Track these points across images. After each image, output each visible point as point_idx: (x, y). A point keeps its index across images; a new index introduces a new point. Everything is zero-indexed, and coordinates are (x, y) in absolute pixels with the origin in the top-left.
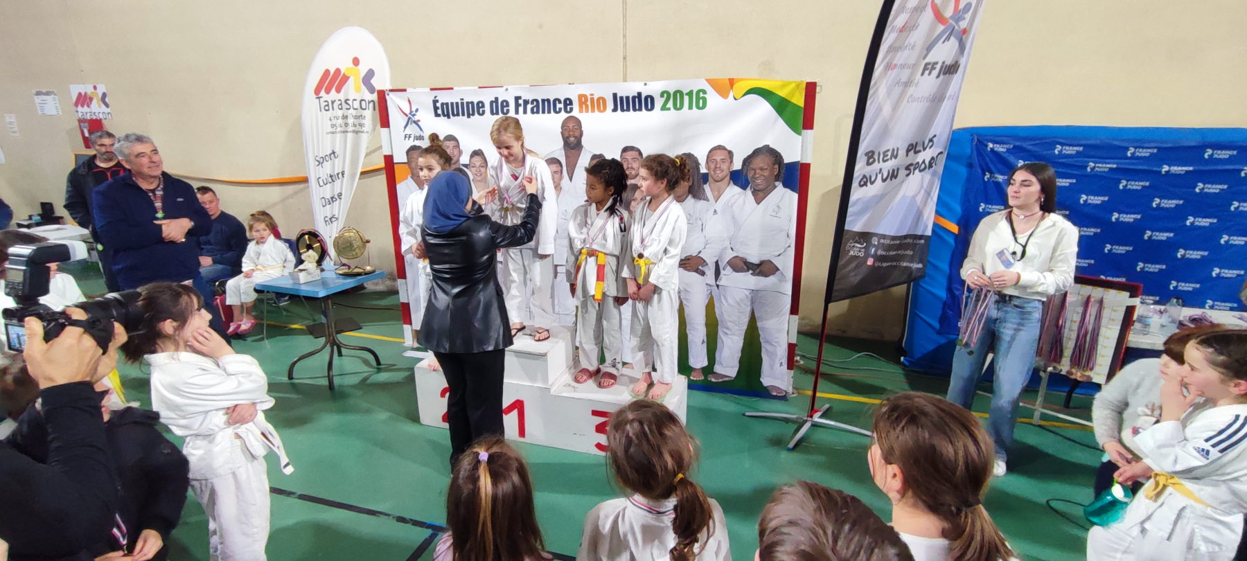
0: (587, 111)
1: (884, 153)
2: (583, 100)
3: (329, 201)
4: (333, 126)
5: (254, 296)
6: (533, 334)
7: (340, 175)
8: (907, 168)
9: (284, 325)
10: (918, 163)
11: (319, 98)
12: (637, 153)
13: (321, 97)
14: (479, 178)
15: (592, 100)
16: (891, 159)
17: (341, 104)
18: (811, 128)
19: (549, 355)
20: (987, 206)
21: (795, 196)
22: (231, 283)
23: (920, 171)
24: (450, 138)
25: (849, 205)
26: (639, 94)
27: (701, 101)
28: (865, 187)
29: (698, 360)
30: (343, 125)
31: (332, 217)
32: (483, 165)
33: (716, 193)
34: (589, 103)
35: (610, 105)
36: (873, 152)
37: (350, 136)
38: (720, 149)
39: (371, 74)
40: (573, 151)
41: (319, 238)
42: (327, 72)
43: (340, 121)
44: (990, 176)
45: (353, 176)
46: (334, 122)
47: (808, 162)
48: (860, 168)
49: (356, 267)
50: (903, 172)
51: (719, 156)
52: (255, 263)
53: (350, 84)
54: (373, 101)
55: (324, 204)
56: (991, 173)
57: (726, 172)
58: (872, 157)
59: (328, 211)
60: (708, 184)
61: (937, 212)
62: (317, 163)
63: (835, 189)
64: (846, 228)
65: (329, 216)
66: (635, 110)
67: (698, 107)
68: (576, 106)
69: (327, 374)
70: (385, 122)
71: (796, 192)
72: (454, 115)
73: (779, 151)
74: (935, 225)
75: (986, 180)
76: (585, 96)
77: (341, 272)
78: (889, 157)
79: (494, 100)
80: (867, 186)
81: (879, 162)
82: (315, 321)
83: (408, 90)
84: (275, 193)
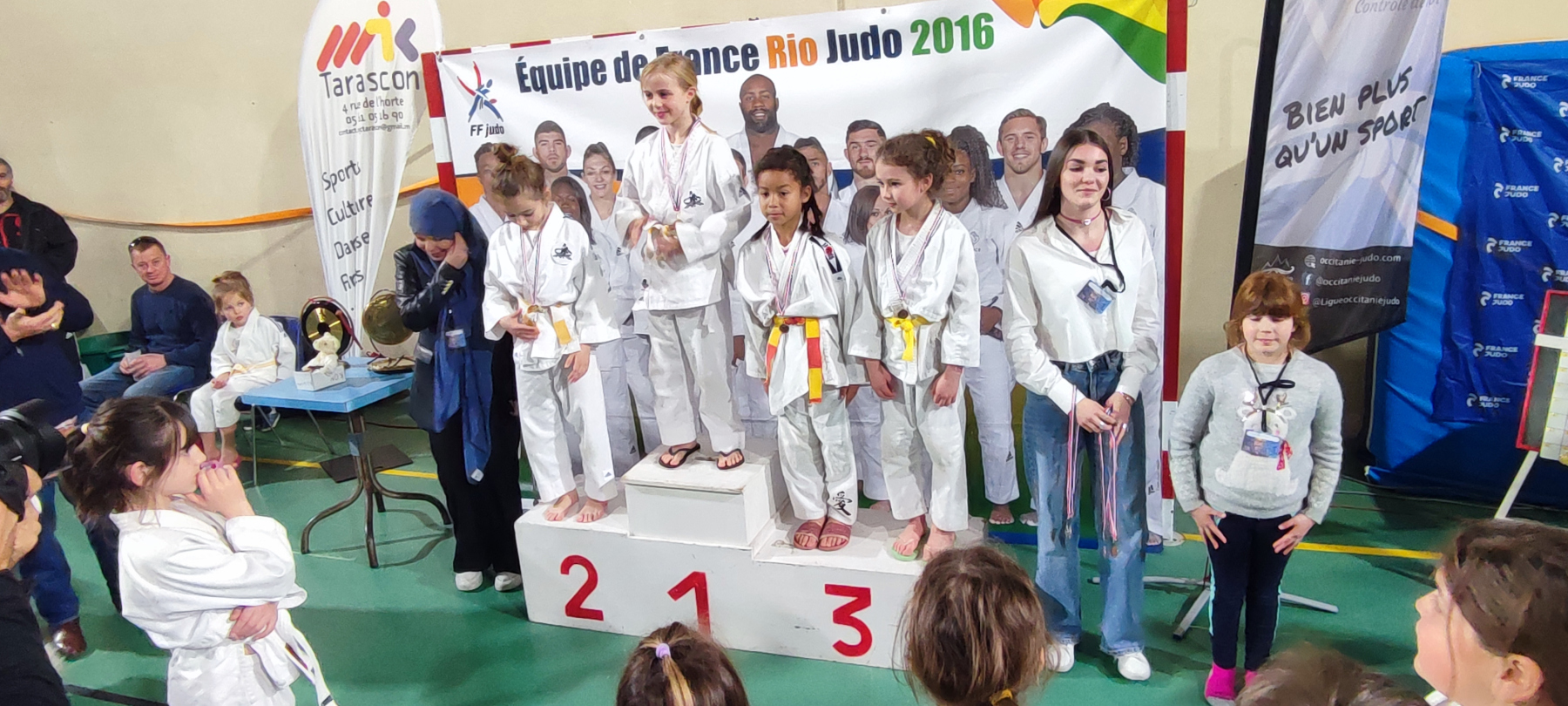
0: (783, 65)
1: (1318, 105)
2: (776, 46)
3: (348, 248)
4: (349, 120)
5: (234, 416)
6: (713, 458)
7: (365, 203)
8: (1362, 129)
9: (285, 463)
10: (1381, 119)
11: (325, 75)
12: (875, 131)
13: (329, 73)
14: (601, 193)
15: (792, 44)
16: (1332, 115)
17: (361, 83)
18: (1183, 68)
19: (745, 492)
20: (1508, 187)
21: (1161, 191)
23: (1387, 133)
24: (551, 127)
25: (1261, 201)
26: (874, 29)
27: (983, 33)
28: (1287, 167)
29: (1003, 490)
30: (366, 117)
31: (355, 275)
32: (606, 169)
33: (1019, 194)
34: (786, 50)
35: (824, 52)
36: (1298, 105)
37: (378, 135)
38: (1021, 116)
39: (409, 26)
40: (762, 135)
41: (337, 313)
42: (337, 29)
43: (362, 111)
44: (1511, 134)
45: (386, 202)
46: (351, 113)
47: (1180, 129)
48: (1276, 133)
49: (402, 358)
50: (1354, 138)
51: (1021, 127)
52: (231, 361)
53: (376, 46)
54: (414, 73)
55: (340, 254)
56: (1511, 127)
57: (1035, 155)
58: (1297, 113)
59: (346, 266)
60: (1003, 177)
61: (1421, 206)
62: (326, 185)
63: (1229, 173)
64: (1258, 240)
65: (350, 274)
66: (867, 57)
67: (979, 45)
68: (763, 57)
69: (365, 544)
70: (437, 108)
71: (1162, 183)
72: (553, 87)
73: (1127, 113)
74: (1419, 228)
75: (1503, 140)
76: (779, 39)
77: (377, 368)
78: (1327, 112)
79: (621, 56)
80: (1290, 165)
81: (1310, 122)
82: (333, 453)
83: (474, 50)
84: (254, 240)
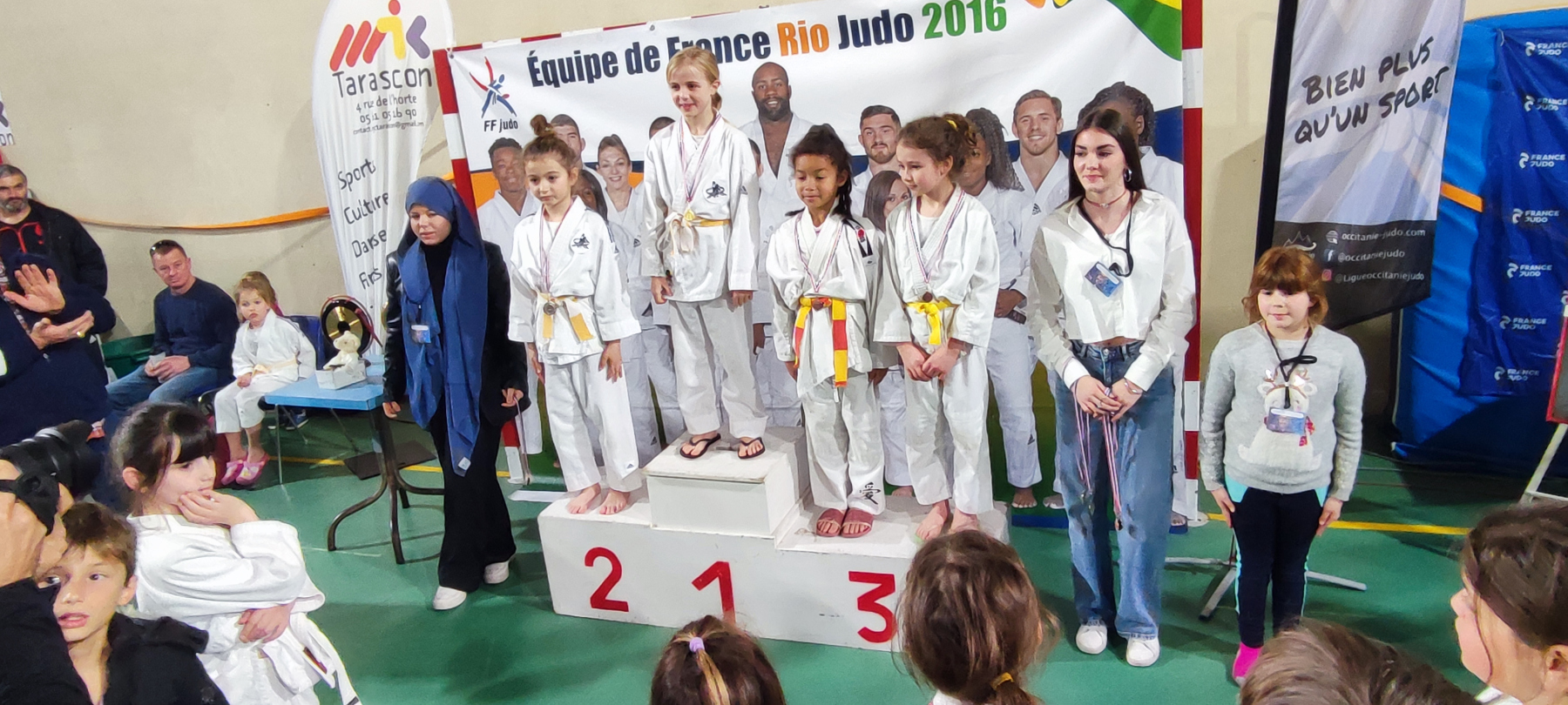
0: (795, 52)
1: (1338, 78)
2: (787, 34)
3: (366, 246)
4: (363, 119)
5: (259, 415)
6: (734, 447)
7: (381, 201)
8: (1384, 102)
9: (311, 461)
10: (1403, 91)
11: (338, 74)
12: (890, 116)
13: (342, 73)
15: (803, 31)
16: (1352, 87)
17: (374, 81)
18: (1199, 45)
19: (767, 481)
20: (1533, 157)
21: (1178, 169)
22: (221, 396)
23: (1408, 105)
24: (564, 120)
25: (1281, 177)
26: (885, 13)
27: (996, 15)
28: (1307, 142)
29: (1026, 473)
30: (380, 116)
31: (373, 273)
32: (621, 161)
33: (1035, 175)
34: (797, 37)
35: (835, 37)
36: (1317, 79)
37: (393, 133)
38: (1036, 97)
39: (420, 24)
40: (775, 123)
41: (356, 311)
42: (349, 29)
43: (375, 109)
44: (1535, 103)
46: (365, 112)
47: (1197, 106)
48: (1296, 109)
50: (1375, 111)
51: (1035, 110)
52: (252, 362)
53: (388, 44)
54: (426, 70)
55: (358, 253)
56: (1536, 96)
57: (1050, 137)
58: (1316, 87)
60: (1019, 159)
61: (1445, 178)
62: (342, 184)
63: (1246, 150)
64: (1279, 217)
66: (879, 41)
67: (991, 27)
68: (775, 44)
69: (390, 539)
70: (450, 104)
71: (1180, 162)
72: (565, 80)
73: (1142, 92)
74: (1443, 201)
75: (1528, 109)
76: (790, 26)
78: (1347, 85)
79: (632, 48)
80: (1310, 140)
81: (1330, 96)
82: (356, 450)
83: (485, 46)
84: (274, 238)
